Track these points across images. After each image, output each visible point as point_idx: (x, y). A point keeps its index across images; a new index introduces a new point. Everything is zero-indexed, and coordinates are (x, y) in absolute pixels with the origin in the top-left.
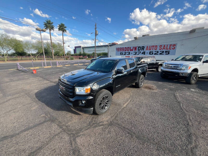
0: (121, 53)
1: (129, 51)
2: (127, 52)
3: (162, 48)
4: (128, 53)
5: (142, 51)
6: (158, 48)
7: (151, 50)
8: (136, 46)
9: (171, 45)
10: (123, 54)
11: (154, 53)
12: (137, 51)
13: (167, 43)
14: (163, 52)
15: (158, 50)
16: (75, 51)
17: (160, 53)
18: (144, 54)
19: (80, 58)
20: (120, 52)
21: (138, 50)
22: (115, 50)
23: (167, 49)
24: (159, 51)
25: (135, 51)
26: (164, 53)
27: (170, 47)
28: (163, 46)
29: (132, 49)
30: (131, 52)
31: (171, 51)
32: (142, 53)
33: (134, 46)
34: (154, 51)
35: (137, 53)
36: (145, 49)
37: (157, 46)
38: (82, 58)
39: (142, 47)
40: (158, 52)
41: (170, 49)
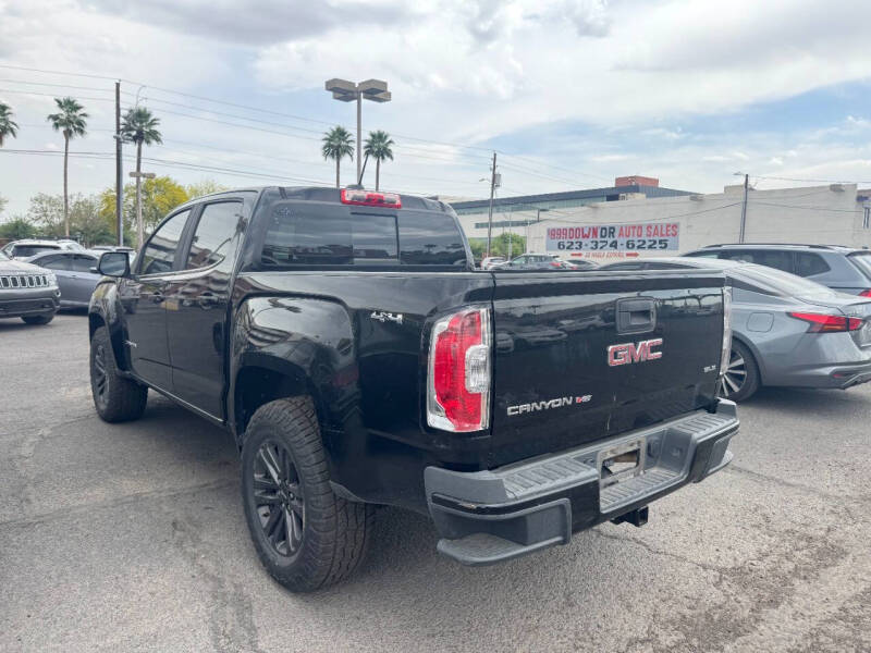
0: (559, 244)
1: (580, 240)
2: (574, 240)
3: (652, 231)
4: (577, 245)
5: (610, 240)
6: (645, 232)
7: (630, 238)
8: (595, 225)
9: (668, 226)
10: (564, 247)
11: (637, 244)
12: (599, 239)
13: (666, 221)
14: (655, 242)
15: (644, 237)
17: (648, 244)
18: (616, 247)
20: (556, 241)
21: (602, 236)
22: (545, 234)
23: (662, 235)
24: (646, 239)
25: (595, 239)
26: (657, 245)
27: (668, 230)
28: (654, 227)
29: (586, 232)
30: (585, 241)
31: (670, 241)
32: (611, 246)
33: (591, 225)
34: (636, 239)
35: (600, 245)
36: (616, 234)
37: (640, 227)
39: (611, 228)
40: (644, 242)
41: (668, 235)
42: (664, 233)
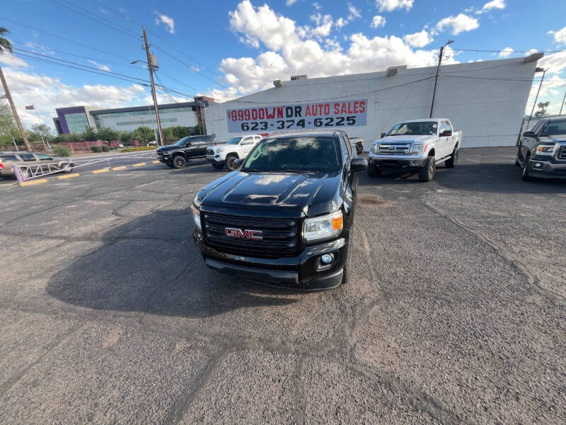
0: (243, 125)
1: (265, 120)
2: (258, 121)
3: (340, 108)
4: (262, 126)
5: (297, 119)
6: (332, 110)
7: (318, 116)
8: (280, 105)
9: (356, 103)
10: (248, 128)
11: (325, 122)
12: (285, 119)
13: (349, 99)
14: (343, 119)
15: (332, 115)
16: (60, 123)
17: (336, 121)
18: (303, 126)
19: (95, 150)
20: (239, 123)
21: (288, 116)
22: (225, 116)
23: (350, 112)
24: (334, 117)
25: (280, 119)
26: (345, 122)
27: (355, 107)
28: (341, 105)
29: (270, 112)
30: (270, 121)
31: (358, 116)
32: (298, 124)
33: (277, 105)
34: (324, 116)
35: (286, 124)
36: (303, 113)
37: (327, 105)
38: (104, 150)
39: (296, 108)
40: (332, 120)
41: (355, 112)
42: (352, 109)
